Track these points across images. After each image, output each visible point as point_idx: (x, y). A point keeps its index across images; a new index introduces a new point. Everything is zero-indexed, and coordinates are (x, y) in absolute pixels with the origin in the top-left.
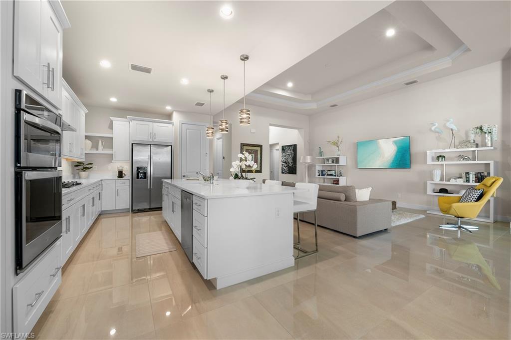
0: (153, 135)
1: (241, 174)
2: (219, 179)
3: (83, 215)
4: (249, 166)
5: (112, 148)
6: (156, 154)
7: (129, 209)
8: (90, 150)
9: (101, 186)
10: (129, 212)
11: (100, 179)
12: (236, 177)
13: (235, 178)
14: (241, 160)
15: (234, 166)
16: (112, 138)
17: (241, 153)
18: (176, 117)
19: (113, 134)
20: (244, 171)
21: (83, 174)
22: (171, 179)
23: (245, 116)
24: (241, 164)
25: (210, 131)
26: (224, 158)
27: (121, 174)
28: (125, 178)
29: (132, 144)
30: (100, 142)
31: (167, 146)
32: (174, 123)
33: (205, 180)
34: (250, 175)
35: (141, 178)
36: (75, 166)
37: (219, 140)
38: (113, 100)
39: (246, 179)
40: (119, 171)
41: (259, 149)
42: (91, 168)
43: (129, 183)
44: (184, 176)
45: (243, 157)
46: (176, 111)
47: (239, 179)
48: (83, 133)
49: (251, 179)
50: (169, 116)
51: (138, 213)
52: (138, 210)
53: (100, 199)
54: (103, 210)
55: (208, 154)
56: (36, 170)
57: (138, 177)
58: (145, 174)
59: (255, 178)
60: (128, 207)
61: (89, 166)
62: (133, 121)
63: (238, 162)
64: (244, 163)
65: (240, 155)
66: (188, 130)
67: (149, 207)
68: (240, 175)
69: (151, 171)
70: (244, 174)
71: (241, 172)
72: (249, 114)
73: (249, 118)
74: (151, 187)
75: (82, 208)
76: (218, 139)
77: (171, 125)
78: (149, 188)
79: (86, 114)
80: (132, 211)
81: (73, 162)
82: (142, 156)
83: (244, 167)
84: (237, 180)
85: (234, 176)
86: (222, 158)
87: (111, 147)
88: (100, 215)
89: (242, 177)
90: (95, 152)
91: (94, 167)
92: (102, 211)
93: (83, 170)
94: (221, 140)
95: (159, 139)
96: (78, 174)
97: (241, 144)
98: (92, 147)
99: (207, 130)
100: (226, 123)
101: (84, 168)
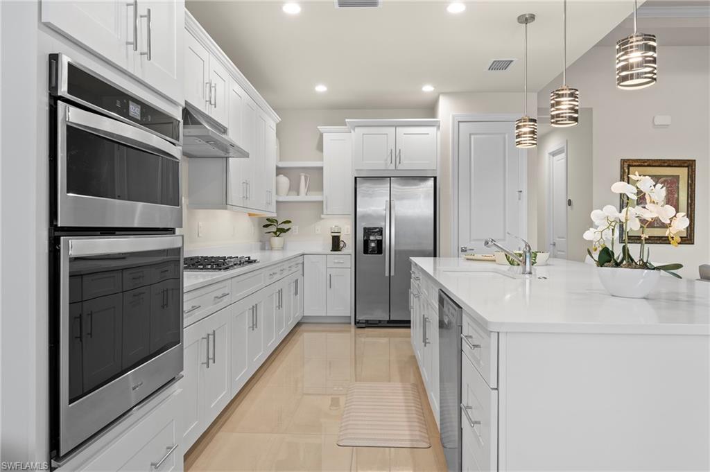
0: (396, 156)
1: (625, 250)
2: (551, 261)
3: (254, 325)
4: (656, 223)
5: (322, 190)
6: (401, 198)
7: (350, 317)
8: (287, 195)
9: (300, 266)
10: (350, 323)
11: (301, 252)
12: (606, 257)
13: (601, 263)
14: (624, 202)
15: (597, 222)
16: (321, 169)
17: (622, 179)
18: (447, 110)
19: (322, 160)
20: (636, 239)
21: (276, 241)
22: (435, 256)
23: (636, 56)
24: (622, 216)
25: (526, 130)
26: (570, 203)
27: (336, 244)
28: (344, 251)
29: (356, 178)
30: (303, 178)
31: (424, 178)
32: (441, 125)
33: (512, 263)
34: (658, 254)
35: (372, 252)
36: (264, 226)
37: (557, 158)
38: (321, 88)
39: (645, 266)
40: (334, 237)
41: (683, 173)
42: (288, 230)
43: (349, 262)
44: (464, 250)
45: (630, 191)
46: (445, 94)
47: (618, 265)
48: (273, 162)
49: (665, 268)
50: (430, 109)
51: (366, 329)
52: (367, 321)
53: (296, 293)
54: (305, 315)
55: (525, 194)
56: (114, 234)
57: (366, 251)
58: (380, 243)
59: (679, 266)
60: (349, 315)
61: (286, 226)
62: (357, 129)
63: (611, 211)
64: (634, 211)
65: (620, 187)
66: (472, 137)
67: (388, 319)
68: (618, 253)
69: (391, 237)
70: (634, 249)
71: (622, 241)
72: (653, 49)
73: (654, 61)
74: (392, 274)
75: (251, 311)
76: (554, 154)
77: (435, 129)
78: (387, 274)
79: (277, 125)
80: (356, 323)
81: (261, 219)
82: (374, 205)
83: (634, 227)
84: (607, 270)
85: (596, 256)
86: (565, 203)
87: (320, 188)
88: (299, 324)
89: (628, 260)
90: (293, 198)
91: (293, 228)
92: (304, 317)
93: (275, 233)
94: (563, 155)
95: (409, 164)
96: (269, 241)
97: (623, 161)
98: (290, 189)
99: (518, 127)
100: (572, 95)
101: (279, 230)
